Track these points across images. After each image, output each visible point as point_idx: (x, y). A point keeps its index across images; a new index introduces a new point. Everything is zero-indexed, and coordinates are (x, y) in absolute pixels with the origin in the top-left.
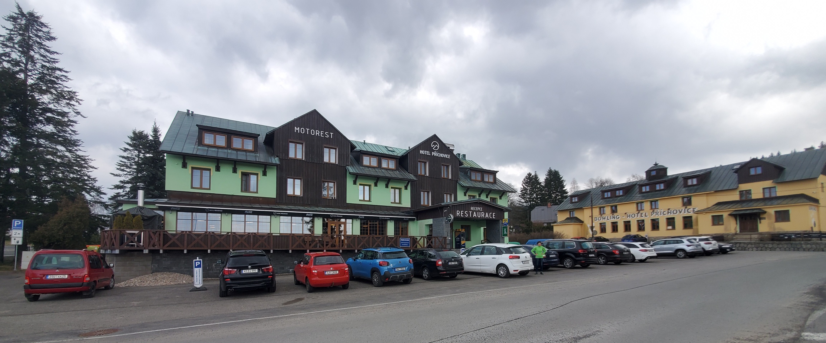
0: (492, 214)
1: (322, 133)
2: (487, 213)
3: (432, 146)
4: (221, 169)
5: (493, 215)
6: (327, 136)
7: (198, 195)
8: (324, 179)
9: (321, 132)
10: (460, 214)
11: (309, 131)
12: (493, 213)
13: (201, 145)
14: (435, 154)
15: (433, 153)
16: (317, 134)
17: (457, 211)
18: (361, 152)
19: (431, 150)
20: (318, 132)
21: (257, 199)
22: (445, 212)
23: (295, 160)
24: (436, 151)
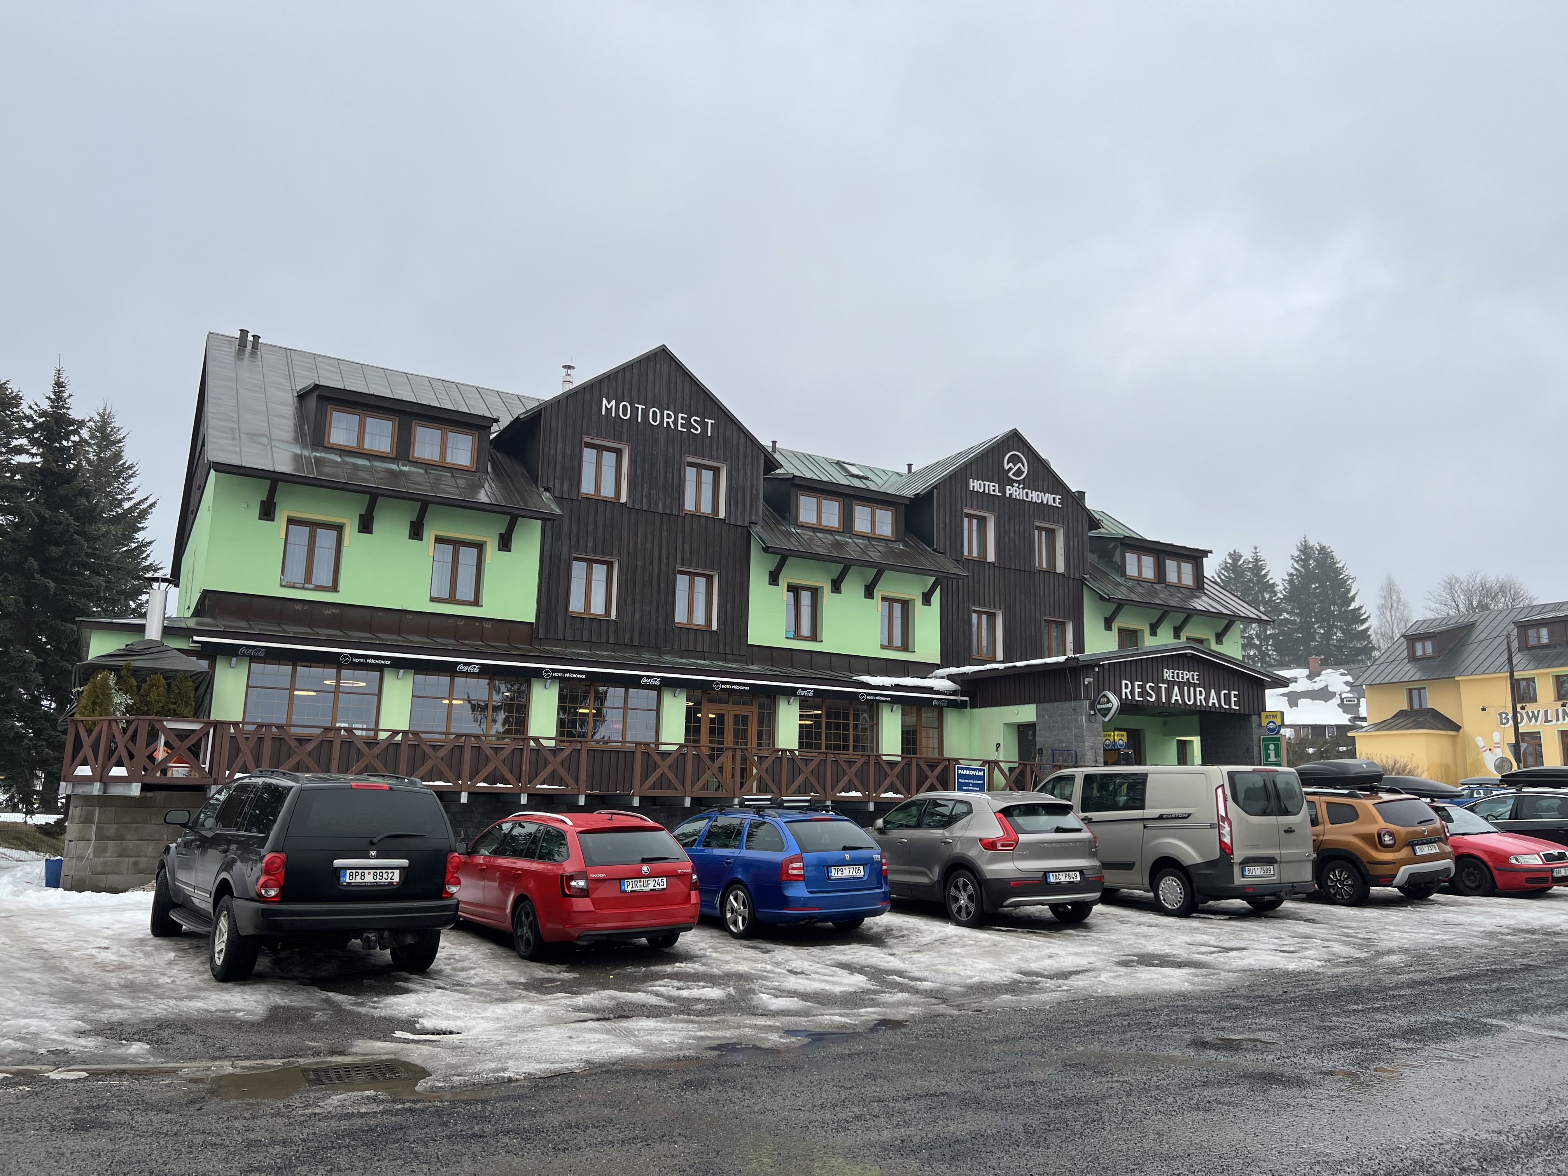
0: (1229, 694)
1: (682, 418)
2: (1213, 691)
3: (1007, 468)
4: (376, 527)
5: (1233, 699)
6: (697, 430)
7: (298, 607)
8: (683, 564)
9: (680, 415)
10: (1132, 692)
11: (645, 413)
12: (1233, 693)
13: (321, 448)
14: (1015, 492)
15: (1008, 487)
16: (668, 422)
17: (1124, 682)
18: (796, 482)
19: (1004, 480)
20: (669, 416)
21: (478, 624)
22: (1086, 683)
23: (596, 502)
24: (1018, 482)
